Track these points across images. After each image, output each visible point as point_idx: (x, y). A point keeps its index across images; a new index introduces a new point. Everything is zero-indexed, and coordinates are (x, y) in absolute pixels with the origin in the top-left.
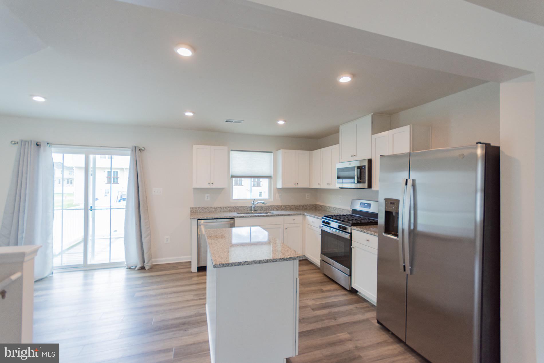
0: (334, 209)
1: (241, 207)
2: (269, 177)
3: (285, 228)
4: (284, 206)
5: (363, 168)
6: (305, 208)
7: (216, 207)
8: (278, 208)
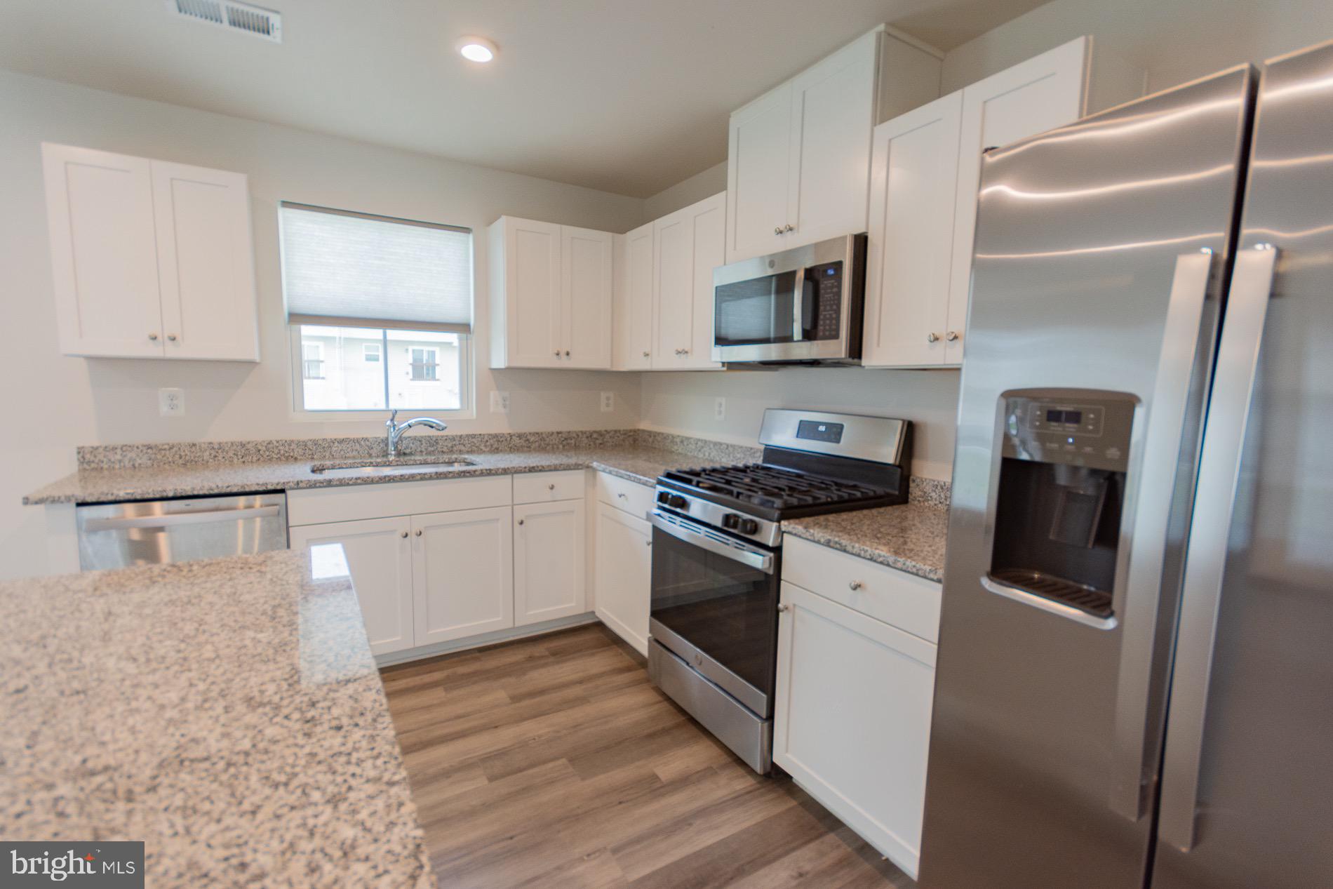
0: (697, 444)
1: (341, 441)
2: (462, 328)
3: (518, 518)
4: (520, 436)
5: (831, 272)
6: (598, 442)
7: (220, 444)
8: (497, 444)
